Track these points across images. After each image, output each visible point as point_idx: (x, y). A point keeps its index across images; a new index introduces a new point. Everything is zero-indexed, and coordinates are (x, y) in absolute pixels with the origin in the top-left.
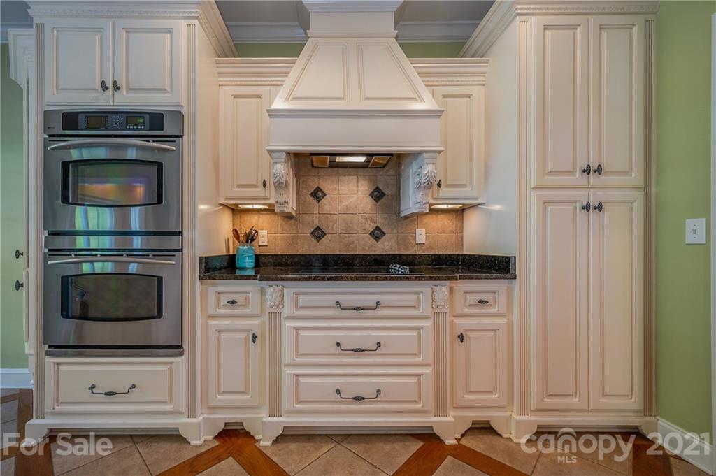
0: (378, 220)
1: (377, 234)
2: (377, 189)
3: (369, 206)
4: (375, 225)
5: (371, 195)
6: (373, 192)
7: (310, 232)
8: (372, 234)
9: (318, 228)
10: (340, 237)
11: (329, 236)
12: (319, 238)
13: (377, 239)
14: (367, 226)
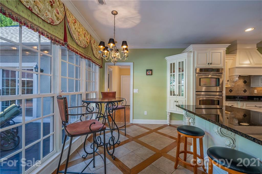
0: (245, 88)
1: (245, 91)
2: (245, 81)
3: (243, 85)
4: (244, 89)
5: (244, 82)
6: (244, 81)
7: (229, 90)
8: (244, 91)
9: (231, 90)
10: (236, 92)
11: (233, 91)
12: (231, 92)
13: (245, 92)
14: (242, 89)
